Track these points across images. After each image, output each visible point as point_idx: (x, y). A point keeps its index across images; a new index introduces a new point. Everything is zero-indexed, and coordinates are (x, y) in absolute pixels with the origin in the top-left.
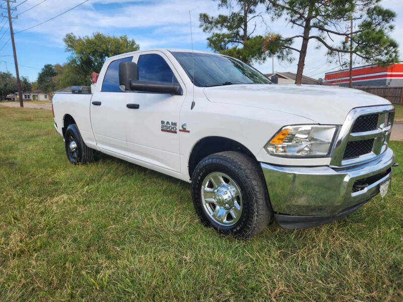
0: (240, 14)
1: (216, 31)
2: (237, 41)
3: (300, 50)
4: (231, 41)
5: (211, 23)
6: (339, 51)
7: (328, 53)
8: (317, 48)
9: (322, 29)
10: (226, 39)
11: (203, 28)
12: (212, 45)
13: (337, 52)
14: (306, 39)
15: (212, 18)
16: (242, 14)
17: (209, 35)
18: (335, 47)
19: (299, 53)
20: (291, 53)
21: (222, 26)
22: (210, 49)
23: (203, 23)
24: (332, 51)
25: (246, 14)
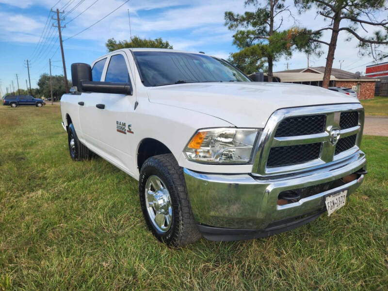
0: (267, 10)
1: (241, 28)
2: (263, 37)
3: (329, 42)
4: (257, 38)
5: (236, 20)
6: (372, 42)
7: (360, 45)
8: (347, 40)
9: (354, 19)
10: (252, 36)
11: (228, 26)
12: (238, 42)
13: (370, 44)
14: (336, 31)
15: (238, 15)
16: (269, 9)
17: (234, 33)
18: (367, 39)
19: (328, 46)
20: (320, 47)
21: (248, 23)
22: (235, 46)
23: (228, 20)
24: (364, 42)
25: (272, 9)
